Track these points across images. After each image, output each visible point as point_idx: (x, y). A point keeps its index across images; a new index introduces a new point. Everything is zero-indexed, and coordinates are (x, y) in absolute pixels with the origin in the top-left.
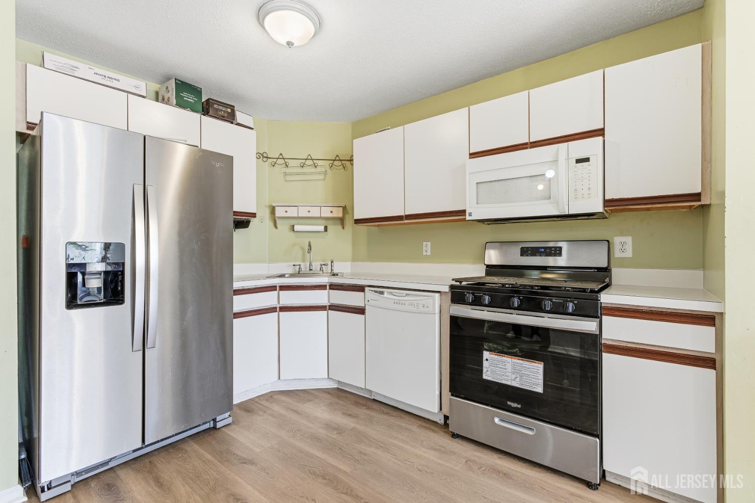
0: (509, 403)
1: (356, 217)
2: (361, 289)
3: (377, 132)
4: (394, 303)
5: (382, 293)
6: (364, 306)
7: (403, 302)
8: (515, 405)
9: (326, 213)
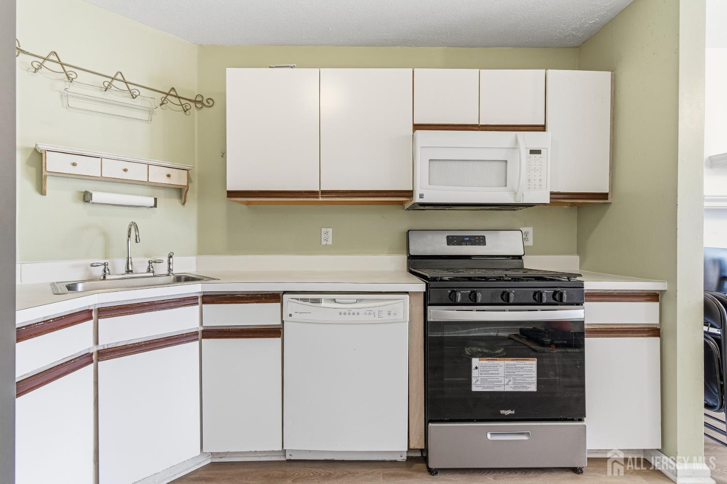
0: (502, 412)
1: (230, 187)
2: (275, 297)
3: (270, 67)
4: (340, 314)
5: (317, 301)
6: (279, 323)
7: (356, 311)
8: (509, 412)
9: (159, 176)
